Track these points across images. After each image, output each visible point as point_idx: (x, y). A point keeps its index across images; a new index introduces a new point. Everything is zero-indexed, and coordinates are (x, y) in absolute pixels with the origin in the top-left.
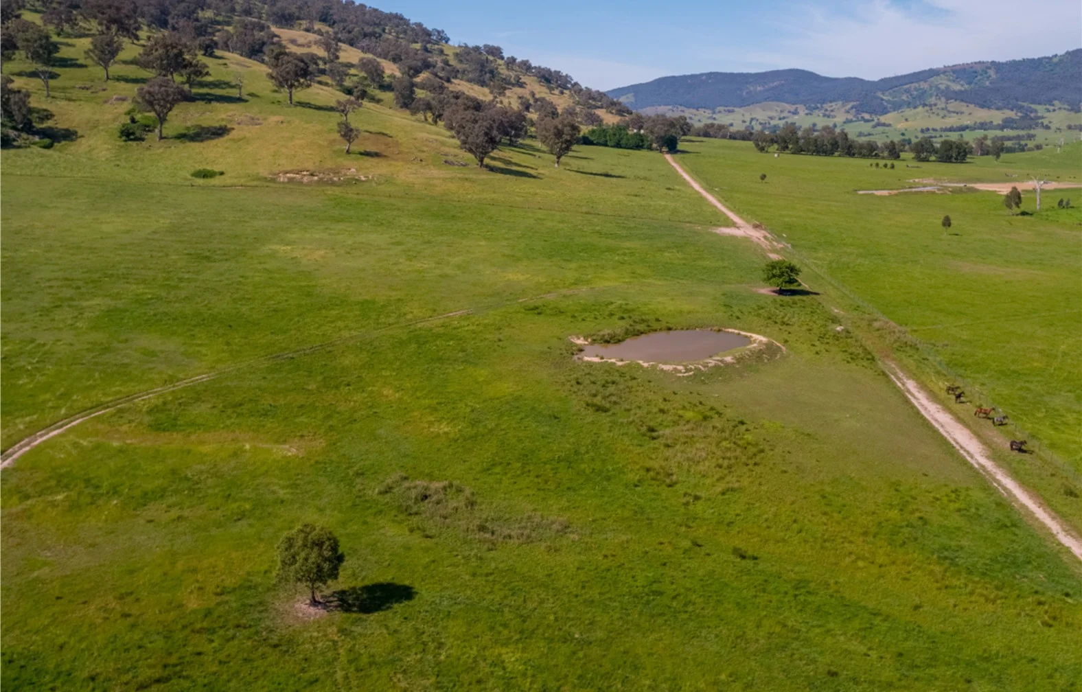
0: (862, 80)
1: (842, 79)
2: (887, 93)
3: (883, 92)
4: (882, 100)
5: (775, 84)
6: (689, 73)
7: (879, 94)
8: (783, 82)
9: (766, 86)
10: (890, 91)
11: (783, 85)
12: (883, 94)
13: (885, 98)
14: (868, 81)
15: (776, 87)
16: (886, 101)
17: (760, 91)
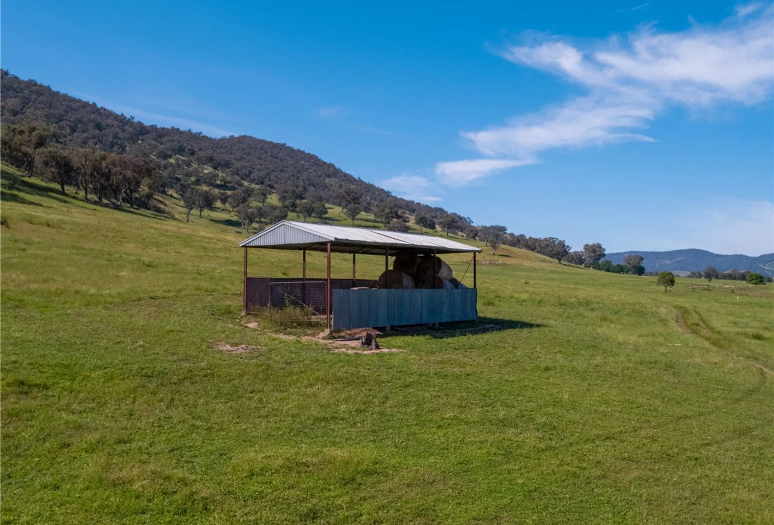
0: (746, 256)
1: (731, 256)
2: (767, 265)
3: (764, 264)
4: (764, 269)
5: (679, 259)
6: (615, 252)
7: (761, 265)
8: (685, 258)
9: (673, 261)
10: (770, 263)
11: (685, 259)
12: (764, 265)
13: (766, 268)
14: (751, 257)
15: (680, 261)
16: (767, 270)
17: (669, 264)
